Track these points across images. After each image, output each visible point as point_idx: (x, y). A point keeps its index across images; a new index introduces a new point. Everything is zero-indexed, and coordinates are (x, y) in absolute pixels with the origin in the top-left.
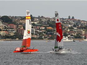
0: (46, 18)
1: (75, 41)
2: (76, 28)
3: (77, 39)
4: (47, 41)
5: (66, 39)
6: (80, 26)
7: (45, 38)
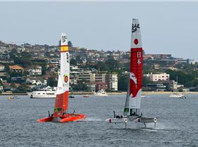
0: (7, 46)
1: (73, 96)
2: (76, 68)
3: (79, 93)
4: (9, 97)
5: (53, 92)
6: (85, 62)
7: (5, 91)
